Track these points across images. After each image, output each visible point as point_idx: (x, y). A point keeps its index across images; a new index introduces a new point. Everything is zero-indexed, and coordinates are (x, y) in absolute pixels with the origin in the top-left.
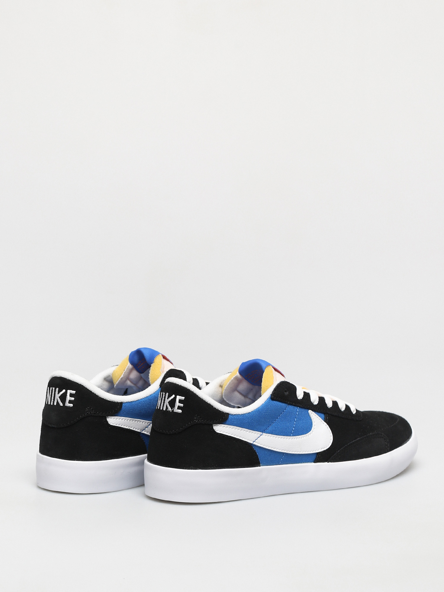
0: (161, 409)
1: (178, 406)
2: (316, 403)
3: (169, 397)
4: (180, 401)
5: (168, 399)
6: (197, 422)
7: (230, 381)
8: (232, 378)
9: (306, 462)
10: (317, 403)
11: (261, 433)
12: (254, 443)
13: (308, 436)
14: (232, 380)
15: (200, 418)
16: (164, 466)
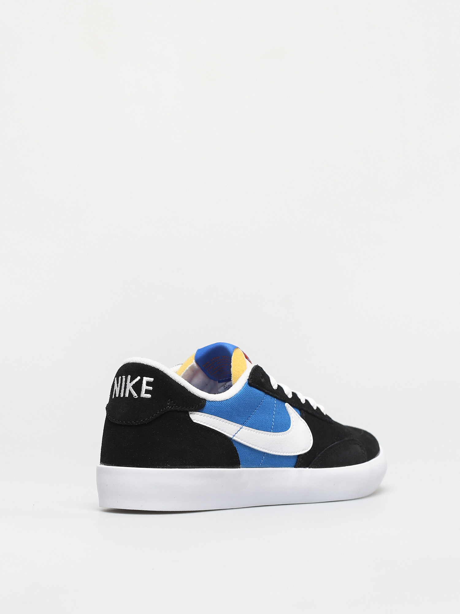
0: (122, 396)
1: (146, 390)
2: (290, 396)
3: (131, 380)
4: (148, 384)
5: (130, 382)
6: (171, 408)
7: (185, 371)
8: (187, 368)
9: (286, 467)
10: (292, 396)
11: (241, 425)
12: (234, 438)
13: (288, 434)
14: (187, 370)
15: (174, 404)
16: (131, 466)
